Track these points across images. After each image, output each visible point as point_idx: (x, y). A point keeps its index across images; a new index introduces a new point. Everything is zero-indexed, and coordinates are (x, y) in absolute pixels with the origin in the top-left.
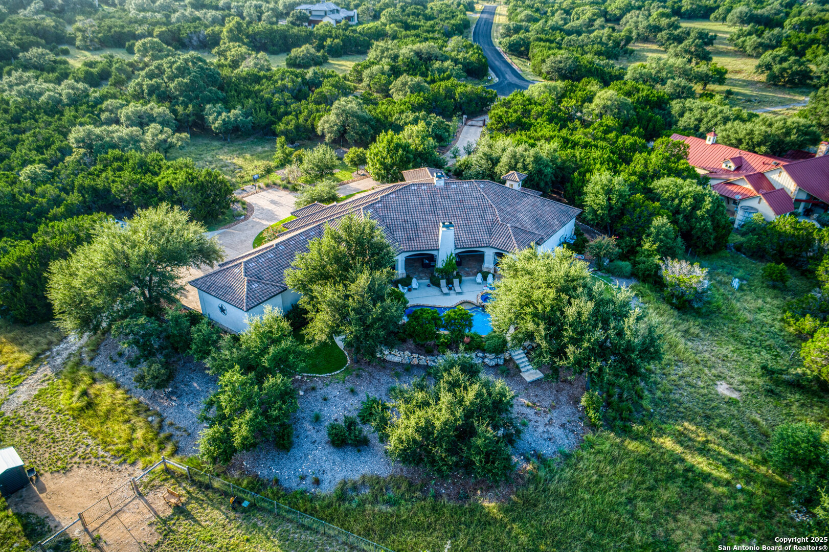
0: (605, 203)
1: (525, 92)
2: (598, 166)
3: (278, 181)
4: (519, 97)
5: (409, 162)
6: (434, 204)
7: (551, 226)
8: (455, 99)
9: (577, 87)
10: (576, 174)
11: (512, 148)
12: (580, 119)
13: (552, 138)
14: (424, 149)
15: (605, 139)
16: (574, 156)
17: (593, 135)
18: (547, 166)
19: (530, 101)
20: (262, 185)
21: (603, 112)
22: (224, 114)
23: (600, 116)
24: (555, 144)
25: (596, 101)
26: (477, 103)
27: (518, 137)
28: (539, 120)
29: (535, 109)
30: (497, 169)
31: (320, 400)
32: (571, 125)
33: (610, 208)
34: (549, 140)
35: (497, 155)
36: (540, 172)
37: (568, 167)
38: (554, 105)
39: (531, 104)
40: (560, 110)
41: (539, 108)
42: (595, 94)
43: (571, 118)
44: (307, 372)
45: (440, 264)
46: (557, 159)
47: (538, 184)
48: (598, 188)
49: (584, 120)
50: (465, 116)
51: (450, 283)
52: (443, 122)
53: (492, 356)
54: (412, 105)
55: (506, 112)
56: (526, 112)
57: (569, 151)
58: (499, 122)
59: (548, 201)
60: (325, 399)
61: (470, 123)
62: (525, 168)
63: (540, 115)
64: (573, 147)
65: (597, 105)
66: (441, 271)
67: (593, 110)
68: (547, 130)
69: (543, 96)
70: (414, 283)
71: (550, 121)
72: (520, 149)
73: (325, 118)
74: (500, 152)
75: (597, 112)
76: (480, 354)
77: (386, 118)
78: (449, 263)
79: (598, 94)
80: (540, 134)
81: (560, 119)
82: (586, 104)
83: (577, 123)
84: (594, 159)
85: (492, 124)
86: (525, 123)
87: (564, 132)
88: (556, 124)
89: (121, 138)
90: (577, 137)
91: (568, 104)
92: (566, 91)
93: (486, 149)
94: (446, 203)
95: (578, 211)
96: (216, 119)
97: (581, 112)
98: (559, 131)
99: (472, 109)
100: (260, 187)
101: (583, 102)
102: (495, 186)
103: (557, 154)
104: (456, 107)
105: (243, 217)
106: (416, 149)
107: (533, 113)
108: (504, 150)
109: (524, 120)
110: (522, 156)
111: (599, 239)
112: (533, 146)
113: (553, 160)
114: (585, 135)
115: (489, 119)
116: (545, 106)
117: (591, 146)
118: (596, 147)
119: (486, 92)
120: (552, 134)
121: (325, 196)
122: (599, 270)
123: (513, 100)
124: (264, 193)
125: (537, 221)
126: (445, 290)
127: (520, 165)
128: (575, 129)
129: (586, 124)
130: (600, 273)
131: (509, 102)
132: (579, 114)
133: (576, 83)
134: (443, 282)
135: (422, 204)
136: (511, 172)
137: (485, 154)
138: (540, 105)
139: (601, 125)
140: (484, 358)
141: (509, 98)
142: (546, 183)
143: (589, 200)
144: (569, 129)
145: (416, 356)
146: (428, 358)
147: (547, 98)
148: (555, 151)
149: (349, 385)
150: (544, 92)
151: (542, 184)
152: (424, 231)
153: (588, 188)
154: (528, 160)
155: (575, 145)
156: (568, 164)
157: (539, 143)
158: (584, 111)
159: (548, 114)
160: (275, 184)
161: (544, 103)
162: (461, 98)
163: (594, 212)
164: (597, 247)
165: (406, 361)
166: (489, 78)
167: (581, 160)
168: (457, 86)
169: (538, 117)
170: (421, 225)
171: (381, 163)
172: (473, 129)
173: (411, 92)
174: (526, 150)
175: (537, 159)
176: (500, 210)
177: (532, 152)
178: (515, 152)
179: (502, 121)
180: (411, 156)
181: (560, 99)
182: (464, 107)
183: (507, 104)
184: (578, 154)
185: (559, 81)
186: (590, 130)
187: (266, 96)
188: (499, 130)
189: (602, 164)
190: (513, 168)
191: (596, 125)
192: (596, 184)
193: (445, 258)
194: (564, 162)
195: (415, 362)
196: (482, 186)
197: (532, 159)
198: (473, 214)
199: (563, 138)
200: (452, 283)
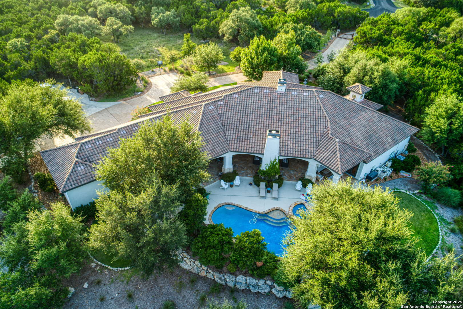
0: (445, 127)
1: (392, 15)
2: (445, 87)
3: (180, 68)
4: (386, 18)
5: (273, 64)
6: (271, 108)
7: (383, 143)
8: (334, 17)
9: (438, 13)
10: (421, 92)
11: (364, 61)
12: (434, 40)
13: (405, 54)
14: (288, 54)
15: (455, 60)
16: (423, 74)
17: (444, 55)
18: (393, 81)
19: (394, 22)
20: (167, 69)
21: (458, 35)
22: (161, 14)
23: (454, 39)
24: (406, 62)
25: (454, 25)
26: (351, 21)
27: (375, 50)
28: (397, 38)
29: (397, 29)
30: (346, 79)
31: (98, 300)
32: (425, 45)
33: (450, 131)
34: (401, 56)
35: (350, 65)
36: (385, 86)
37: (414, 84)
38: (414, 27)
39: (394, 24)
40: (419, 31)
41: (400, 28)
42: (453, 20)
43: (427, 39)
44: (102, 261)
45: (264, 167)
46: (405, 75)
47: (381, 97)
48: (441, 110)
49: (438, 42)
50: (338, 30)
51: (269, 186)
52: (315, 33)
53: (281, 288)
54: (297, 18)
55: (371, 29)
56: (388, 31)
57: (418, 69)
58: (363, 37)
59: (386, 118)
60: (102, 300)
61: (341, 36)
62: (371, 81)
63: (399, 34)
64: (423, 65)
65: (454, 30)
66: (264, 173)
67: (449, 33)
68: (402, 47)
69: (407, 18)
70: (237, 180)
71: (408, 40)
72: (371, 63)
73: (225, 22)
74: (352, 64)
75: (452, 35)
76: (269, 283)
77: (272, 26)
78: (272, 167)
79: (456, 20)
80: (395, 50)
81: (417, 39)
82: (443, 28)
83: (432, 43)
84: (442, 79)
85: (357, 38)
86: (385, 40)
87: (418, 51)
88: (413, 42)
89: (83, 25)
90: (429, 56)
91: (427, 26)
92: (428, 16)
93: (341, 60)
94: (283, 109)
95: (414, 130)
96: (156, 17)
97: (437, 34)
98: (414, 49)
99: (346, 25)
100: (165, 71)
101: (441, 26)
102: (334, 97)
103: (406, 71)
104: (333, 22)
105: (139, 93)
106: (282, 54)
107: (394, 32)
108: (356, 62)
109: (385, 37)
110: (371, 69)
111: (431, 164)
112: (384, 61)
113: (400, 77)
114: (437, 54)
115: (356, 34)
116: (406, 27)
117: (441, 66)
118: (446, 66)
119: (360, 13)
120: (406, 51)
121: (193, 86)
122: (425, 193)
123: (380, 20)
124: (166, 76)
125: (370, 137)
126: (263, 192)
127: (367, 78)
128: (429, 48)
129: (439, 45)
130: (424, 197)
131: (376, 22)
132: (434, 36)
133: (438, 10)
134: (263, 185)
135: (260, 107)
136: (357, 84)
137: (339, 64)
138: (402, 26)
139: (453, 47)
140: (272, 287)
141: (378, 18)
142: (389, 97)
143: (428, 121)
144: (423, 48)
145: (205, 268)
146: (215, 274)
147: (409, 21)
148: (405, 67)
149: (130, 288)
150: (408, 16)
151: (385, 98)
152: (254, 134)
153: (430, 110)
154: (376, 74)
155: (425, 63)
156: (415, 80)
157: (391, 59)
158: (441, 33)
159: (407, 34)
160: (176, 69)
161: (406, 24)
162: (339, 16)
163: (433, 134)
164: (427, 173)
165: (195, 271)
166: (368, 4)
167: (429, 78)
168: (338, 7)
169: (398, 35)
170: (253, 127)
171: (249, 63)
172: (343, 41)
173: (301, 8)
174: (377, 64)
175: (385, 74)
176: (334, 123)
177: (381, 67)
178: (366, 65)
179: (365, 36)
180: (276, 59)
181: (420, 23)
182: (340, 23)
183: (374, 24)
184: (427, 73)
185: (423, 8)
186: (443, 51)
187: (197, 4)
188: (361, 43)
189: (449, 84)
190: (360, 80)
191: (449, 46)
192: (440, 106)
193: (269, 163)
194: (412, 78)
195: (203, 274)
196: (321, 96)
197: (380, 74)
198: (306, 123)
199: (415, 55)
200: (271, 187)
